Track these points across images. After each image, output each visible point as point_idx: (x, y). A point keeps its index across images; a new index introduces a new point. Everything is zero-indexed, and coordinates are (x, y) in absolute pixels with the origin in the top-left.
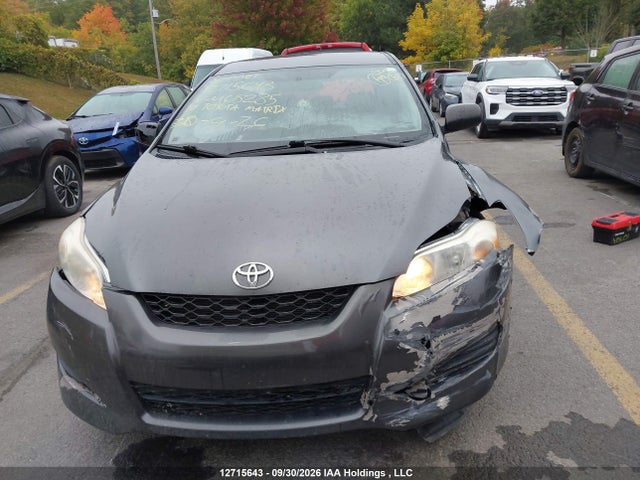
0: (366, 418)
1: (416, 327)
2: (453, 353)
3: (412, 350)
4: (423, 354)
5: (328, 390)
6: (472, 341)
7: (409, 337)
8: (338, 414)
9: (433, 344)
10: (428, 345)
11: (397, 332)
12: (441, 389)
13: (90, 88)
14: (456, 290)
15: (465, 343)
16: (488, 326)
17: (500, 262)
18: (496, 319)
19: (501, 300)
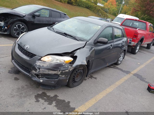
0: (30, 76)
1: (39, 66)
2: (44, 73)
3: (37, 68)
4: (38, 70)
5: (28, 69)
6: (49, 73)
7: (37, 66)
8: (28, 73)
9: (40, 70)
10: (40, 69)
11: (36, 65)
12: (42, 79)
13: (100, 16)
14: (49, 64)
15: (47, 73)
16: (54, 73)
17: (64, 64)
18: (57, 73)
19: (59, 71)
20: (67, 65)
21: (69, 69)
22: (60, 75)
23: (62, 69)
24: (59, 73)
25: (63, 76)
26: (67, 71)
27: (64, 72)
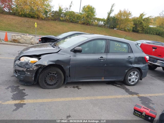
12: (17, 74)
16: (21, 70)
17: (28, 63)
18: (23, 70)
19: (25, 68)
20: (31, 64)
21: (33, 68)
22: (26, 72)
23: (27, 67)
24: (25, 70)
25: (28, 73)
26: (31, 69)
27: (28, 69)
